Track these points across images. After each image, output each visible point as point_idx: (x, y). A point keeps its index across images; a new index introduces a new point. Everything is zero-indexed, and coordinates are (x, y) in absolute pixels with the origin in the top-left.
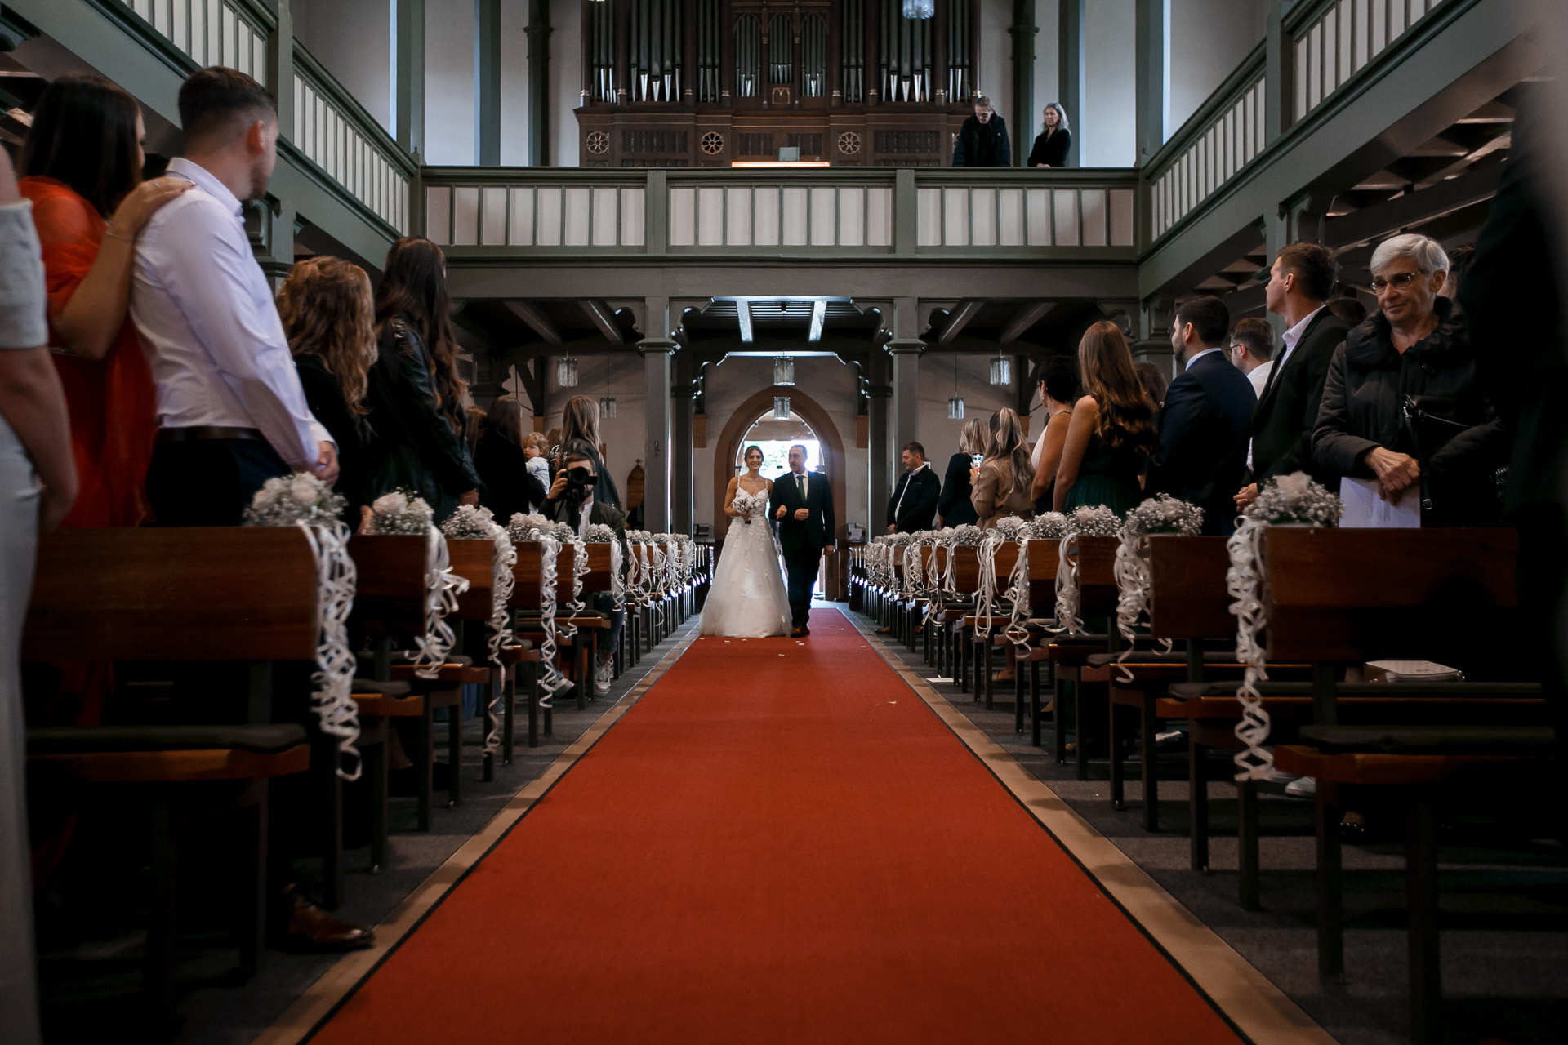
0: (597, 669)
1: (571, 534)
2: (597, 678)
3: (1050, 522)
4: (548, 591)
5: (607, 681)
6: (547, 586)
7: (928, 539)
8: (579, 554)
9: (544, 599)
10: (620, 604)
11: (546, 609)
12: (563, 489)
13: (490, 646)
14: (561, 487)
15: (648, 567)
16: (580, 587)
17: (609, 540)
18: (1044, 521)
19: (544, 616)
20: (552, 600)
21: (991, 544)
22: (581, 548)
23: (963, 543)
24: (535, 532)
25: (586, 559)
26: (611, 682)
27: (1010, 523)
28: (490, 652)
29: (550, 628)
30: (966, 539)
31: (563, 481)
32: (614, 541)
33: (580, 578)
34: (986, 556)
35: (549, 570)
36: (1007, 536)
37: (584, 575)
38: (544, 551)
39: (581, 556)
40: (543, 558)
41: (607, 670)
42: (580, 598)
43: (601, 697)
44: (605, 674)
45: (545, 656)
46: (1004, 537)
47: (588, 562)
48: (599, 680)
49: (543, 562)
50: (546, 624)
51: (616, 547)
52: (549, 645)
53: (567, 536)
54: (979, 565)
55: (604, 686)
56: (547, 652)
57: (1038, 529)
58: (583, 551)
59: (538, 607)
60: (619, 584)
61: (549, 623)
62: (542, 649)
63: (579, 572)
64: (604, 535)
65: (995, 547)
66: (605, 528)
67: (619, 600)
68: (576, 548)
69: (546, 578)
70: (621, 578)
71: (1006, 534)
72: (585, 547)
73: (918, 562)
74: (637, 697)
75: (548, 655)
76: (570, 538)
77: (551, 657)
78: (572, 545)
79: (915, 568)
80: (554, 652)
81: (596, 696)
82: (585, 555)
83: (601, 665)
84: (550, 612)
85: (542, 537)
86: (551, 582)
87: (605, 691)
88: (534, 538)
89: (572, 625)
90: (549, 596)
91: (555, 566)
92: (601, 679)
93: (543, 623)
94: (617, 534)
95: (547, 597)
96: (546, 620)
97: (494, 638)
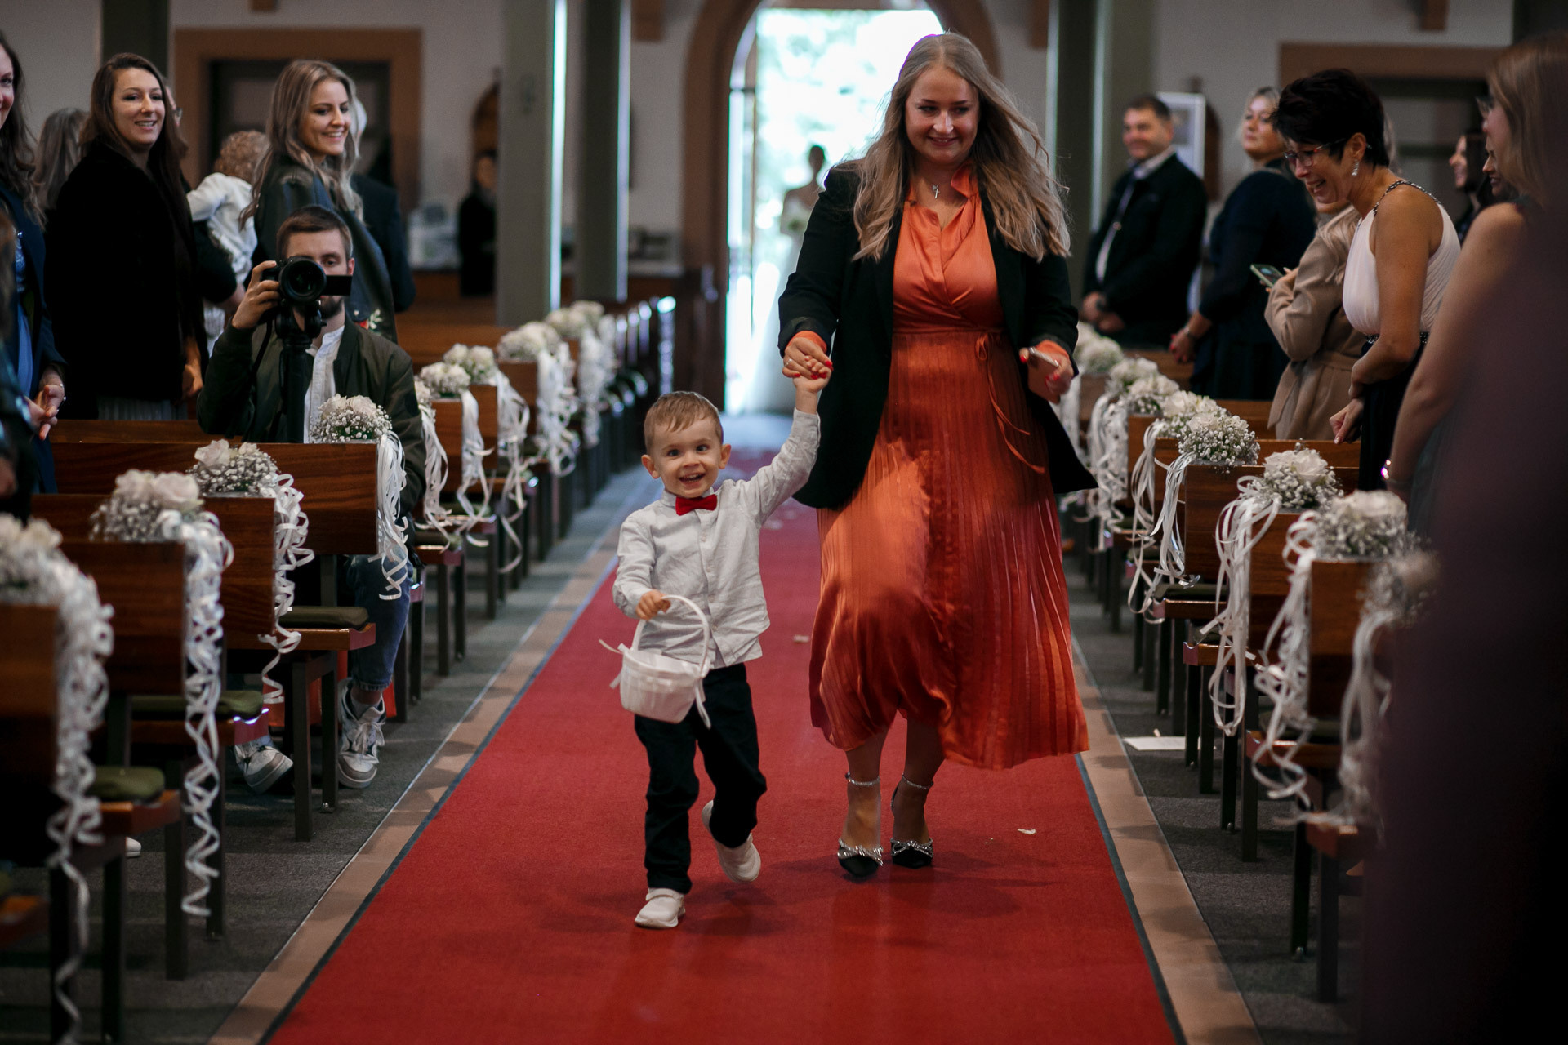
0: (347, 724)
1: (268, 472)
2: (346, 745)
3: (1364, 518)
4: (203, 653)
5: (369, 752)
6: (198, 639)
7: (1144, 399)
8: (287, 520)
9: (192, 670)
10: (397, 584)
11: (197, 695)
12: (268, 306)
13: (54, 834)
14: (263, 302)
15: (481, 453)
16: (288, 596)
17: (372, 435)
18: (1349, 515)
19: (191, 710)
20: (210, 672)
21: (1248, 515)
22: (291, 506)
23: (1205, 458)
24: (170, 517)
25: (303, 531)
26: (379, 756)
27: (1293, 469)
28: (54, 847)
29: (206, 735)
30: (1213, 451)
31: (267, 289)
32: (384, 438)
33: (289, 575)
34: (1235, 543)
35: (204, 608)
36: (1285, 499)
37: (297, 568)
38: (193, 560)
39: (291, 526)
40: (191, 578)
41: (370, 727)
42: (289, 622)
43: (357, 791)
44: (365, 737)
45: (193, 800)
46: (1277, 501)
47: (308, 536)
48: (351, 750)
49: (189, 587)
50: (196, 727)
51: (390, 451)
52: (204, 775)
53: (260, 477)
54: (1219, 562)
55: (363, 765)
56: (199, 791)
57: (1335, 533)
58: (296, 512)
59: (177, 688)
60: (395, 537)
61: (202, 727)
62: (188, 785)
63: (288, 562)
64: (362, 424)
65: (1256, 527)
66: (364, 406)
67: (395, 577)
68: (280, 508)
69: (196, 624)
70: (399, 522)
71: (1283, 493)
72: (301, 503)
73: (1118, 451)
74: (437, 794)
75: (200, 798)
76: (267, 484)
77: (207, 803)
78: (271, 501)
79: (1112, 466)
80: (215, 792)
81: (342, 786)
82: (301, 522)
83: (355, 715)
84: (206, 702)
85: (187, 532)
86: (210, 632)
87: (365, 775)
88: (167, 534)
89: (272, 683)
90: (204, 665)
91: (215, 596)
92: (356, 748)
93: (188, 727)
94: (393, 418)
95: (198, 666)
96: (198, 718)
97: (60, 817)
